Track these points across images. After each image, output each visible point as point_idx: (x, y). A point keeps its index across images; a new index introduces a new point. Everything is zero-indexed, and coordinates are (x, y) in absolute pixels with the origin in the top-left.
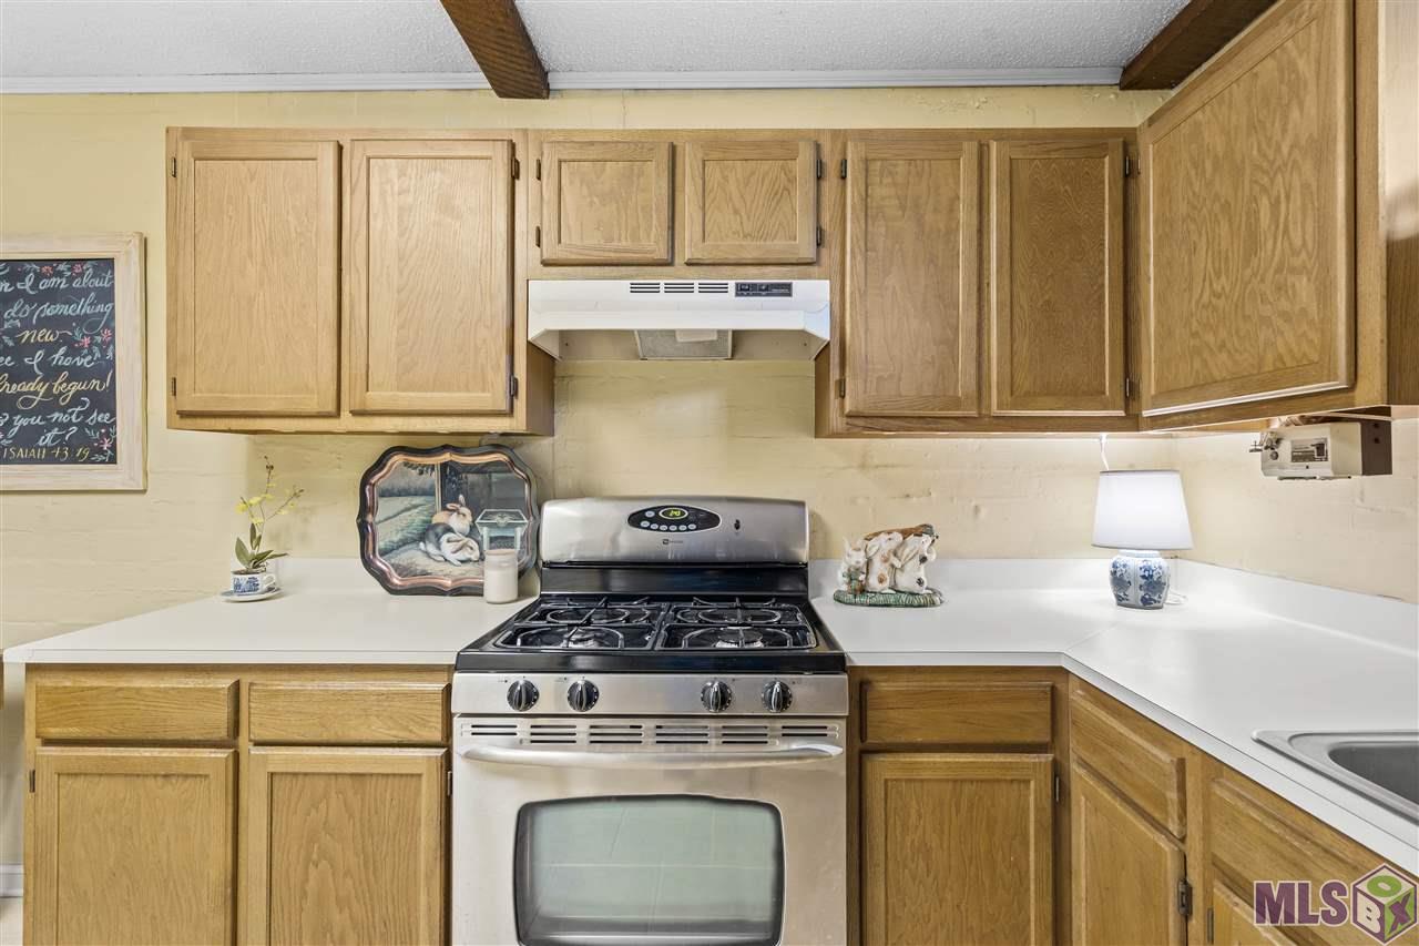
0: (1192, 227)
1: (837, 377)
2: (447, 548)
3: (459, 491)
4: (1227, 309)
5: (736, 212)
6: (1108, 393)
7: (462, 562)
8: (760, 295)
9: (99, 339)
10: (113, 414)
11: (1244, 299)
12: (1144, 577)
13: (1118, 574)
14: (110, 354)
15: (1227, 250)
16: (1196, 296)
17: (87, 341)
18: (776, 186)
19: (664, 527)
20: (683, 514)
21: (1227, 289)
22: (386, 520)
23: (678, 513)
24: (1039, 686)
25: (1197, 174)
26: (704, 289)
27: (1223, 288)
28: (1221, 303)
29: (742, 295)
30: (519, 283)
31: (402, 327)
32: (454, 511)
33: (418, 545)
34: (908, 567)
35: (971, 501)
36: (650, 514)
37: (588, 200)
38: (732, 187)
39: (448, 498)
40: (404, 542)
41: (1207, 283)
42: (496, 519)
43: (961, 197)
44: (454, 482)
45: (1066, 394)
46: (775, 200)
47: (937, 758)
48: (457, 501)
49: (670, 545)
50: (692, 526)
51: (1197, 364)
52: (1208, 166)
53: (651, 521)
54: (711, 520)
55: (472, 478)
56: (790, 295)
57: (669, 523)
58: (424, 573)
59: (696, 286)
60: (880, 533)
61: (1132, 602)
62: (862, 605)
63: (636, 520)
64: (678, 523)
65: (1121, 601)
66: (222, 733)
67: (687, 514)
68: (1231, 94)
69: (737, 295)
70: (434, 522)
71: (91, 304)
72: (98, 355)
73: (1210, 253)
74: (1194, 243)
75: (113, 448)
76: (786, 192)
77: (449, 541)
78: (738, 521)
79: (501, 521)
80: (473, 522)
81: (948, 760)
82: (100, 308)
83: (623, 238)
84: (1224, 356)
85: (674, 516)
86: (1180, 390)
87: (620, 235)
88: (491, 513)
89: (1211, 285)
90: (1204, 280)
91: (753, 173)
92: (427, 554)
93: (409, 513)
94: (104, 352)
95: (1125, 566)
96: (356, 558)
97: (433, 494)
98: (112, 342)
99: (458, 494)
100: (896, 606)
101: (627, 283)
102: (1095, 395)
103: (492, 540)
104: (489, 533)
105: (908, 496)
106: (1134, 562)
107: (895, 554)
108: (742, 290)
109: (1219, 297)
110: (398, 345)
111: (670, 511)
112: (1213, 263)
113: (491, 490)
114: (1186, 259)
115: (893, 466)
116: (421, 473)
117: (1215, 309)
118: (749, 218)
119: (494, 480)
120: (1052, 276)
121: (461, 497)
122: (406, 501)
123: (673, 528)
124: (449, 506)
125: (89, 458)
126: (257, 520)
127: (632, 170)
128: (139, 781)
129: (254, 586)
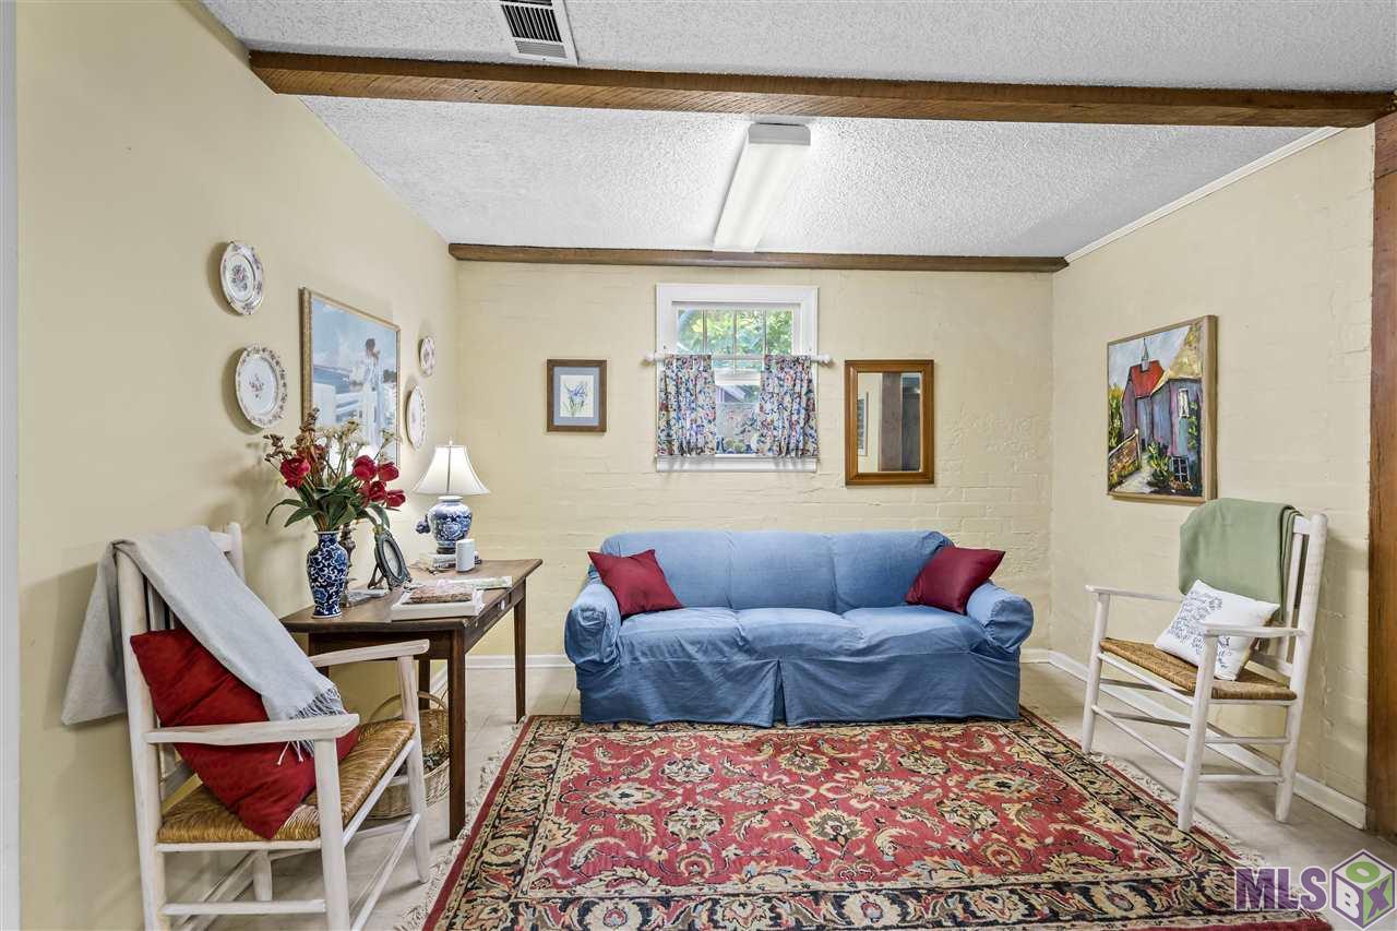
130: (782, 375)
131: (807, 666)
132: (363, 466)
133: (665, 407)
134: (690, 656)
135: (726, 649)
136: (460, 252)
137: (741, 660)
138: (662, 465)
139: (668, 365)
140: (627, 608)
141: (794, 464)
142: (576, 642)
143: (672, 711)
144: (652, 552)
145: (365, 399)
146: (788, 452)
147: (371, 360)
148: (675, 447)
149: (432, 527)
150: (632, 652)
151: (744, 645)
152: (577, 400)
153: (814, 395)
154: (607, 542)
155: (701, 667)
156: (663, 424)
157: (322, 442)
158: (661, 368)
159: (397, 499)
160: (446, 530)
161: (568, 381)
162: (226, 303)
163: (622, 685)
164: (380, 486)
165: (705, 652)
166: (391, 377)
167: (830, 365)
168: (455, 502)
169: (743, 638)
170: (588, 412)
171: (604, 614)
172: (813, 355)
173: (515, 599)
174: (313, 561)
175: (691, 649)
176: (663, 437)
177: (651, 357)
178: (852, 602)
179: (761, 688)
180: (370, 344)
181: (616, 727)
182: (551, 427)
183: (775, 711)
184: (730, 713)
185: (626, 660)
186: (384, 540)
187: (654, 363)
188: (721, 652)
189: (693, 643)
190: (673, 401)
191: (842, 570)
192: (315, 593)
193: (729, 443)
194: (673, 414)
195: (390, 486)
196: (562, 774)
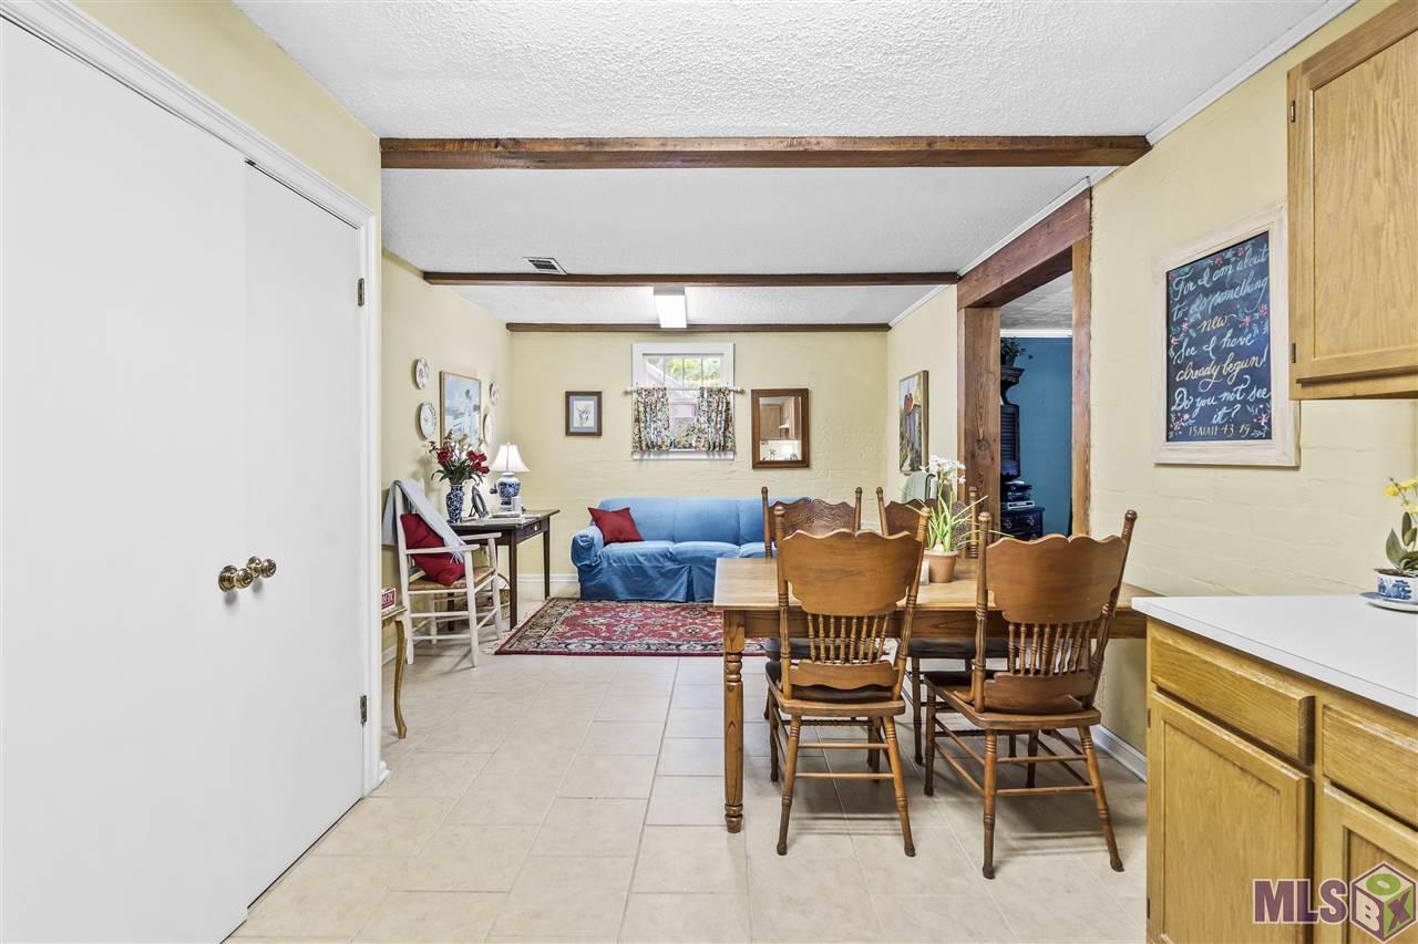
9: (1257, 315)
10: (1269, 391)
14: (1266, 328)
17: (1247, 319)
66: (1295, 750)
71: (1251, 283)
72: (1256, 331)
75: (1269, 424)
82: (1258, 284)
94: (1261, 327)
98: (1268, 316)
125: (1250, 433)
128: (1221, 761)
130: (710, 399)
131: (706, 569)
132: (471, 455)
133: (637, 420)
134: (640, 563)
135: (661, 559)
136: (511, 327)
137: (669, 565)
138: (637, 456)
139: (640, 394)
140: (608, 538)
141: (720, 455)
142: (578, 555)
143: (630, 594)
144: (628, 509)
145: (466, 420)
146: (714, 448)
147: (468, 401)
148: (644, 447)
149: (498, 490)
150: (608, 560)
151: (671, 557)
152: (584, 416)
153: (731, 412)
154: (602, 504)
155: (647, 569)
156: (636, 431)
157: (453, 444)
158: (635, 395)
159: (486, 470)
160: (506, 492)
161: (579, 405)
162: (417, 386)
163: (603, 579)
164: (479, 464)
165: (649, 561)
166: (477, 408)
167: (742, 392)
168: (511, 476)
169: (671, 553)
170: (591, 423)
171: (593, 539)
172: (731, 386)
173: (542, 525)
174: (449, 498)
175: (641, 559)
176: (637, 439)
177: (629, 389)
178: (746, 538)
179: (680, 581)
180: (468, 392)
181: (599, 601)
182: (568, 433)
183: (687, 593)
184: (663, 595)
185: (605, 565)
186: (476, 495)
187: (631, 393)
188: (658, 560)
189: (642, 556)
190: (642, 416)
191: (744, 520)
192: (450, 513)
193: (679, 443)
194: (642, 425)
195: (483, 464)
196: (566, 615)
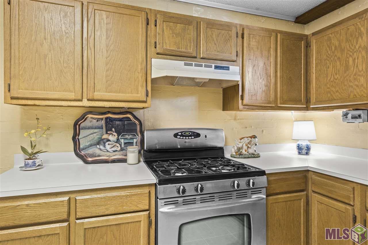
0: (328, 62)
1: (241, 94)
2: (108, 147)
3: (112, 127)
4: (339, 83)
5: (215, 44)
6: (303, 101)
7: (114, 151)
8: (221, 69)
11: (344, 81)
12: (307, 147)
13: (300, 147)
15: (339, 69)
16: (329, 79)
18: (226, 38)
19: (184, 138)
20: (189, 133)
21: (339, 78)
22: (83, 138)
23: (188, 133)
24: (304, 175)
25: (329, 49)
26: (206, 66)
27: (338, 78)
28: (337, 81)
29: (216, 69)
30: (148, 59)
31: (107, 71)
32: (111, 134)
33: (96, 146)
34: (252, 147)
35: (261, 129)
36: (180, 134)
37: (172, 35)
38: (214, 36)
39: (108, 130)
40: (91, 145)
41: (333, 76)
42: (127, 136)
43: (272, 47)
44: (111, 124)
45: (294, 101)
46: (226, 42)
47: (282, 196)
48: (112, 131)
49: (187, 143)
50: (193, 137)
51: (329, 95)
52: (333, 48)
53: (180, 136)
54: (198, 135)
55: (117, 123)
56: (229, 70)
57: (186, 136)
58: (99, 156)
59: (203, 65)
60: (244, 137)
61: (303, 154)
62: (242, 158)
63: (176, 135)
64: (188, 136)
65: (300, 153)
66: (65, 216)
67: (191, 133)
68: (340, 32)
69: (215, 69)
70: (102, 138)
73: (333, 69)
74: (328, 66)
76: (228, 40)
77: (109, 144)
78: (206, 135)
79: (128, 137)
80: (118, 137)
81: (285, 196)
83: (183, 48)
84: (338, 94)
85: (187, 134)
86: (324, 101)
87: (182, 47)
88: (125, 134)
89: (334, 77)
90: (332, 75)
91: (220, 33)
92: (100, 149)
93: (93, 135)
95: (302, 145)
96: (73, 152)
97: (102, 128)
99: (112, 128)
100: (251, 158)
101: (183, 62)
102: (299, 101)
103: (125, 143)
104: (124, 141)
105: (246, 127)
106: (304, 144)
107: (249, 143)
108: (216, 67)
109: (336, 79)
110: (106, 77)
111: (185, 133)
112: (334, 71)
113: (124, 126)
114: (326, 69)
115: (243, 119)
116: (98, 121)
117: (335, 82)
118: (219, 46)
119: (126, 123)
120: (291, 70)
121: (113, 129)
122: (92, 131)
123: (187, 138)
124: (108, 132)
126: (33, 139)
127: (185, 28)
129: (34, 164)
